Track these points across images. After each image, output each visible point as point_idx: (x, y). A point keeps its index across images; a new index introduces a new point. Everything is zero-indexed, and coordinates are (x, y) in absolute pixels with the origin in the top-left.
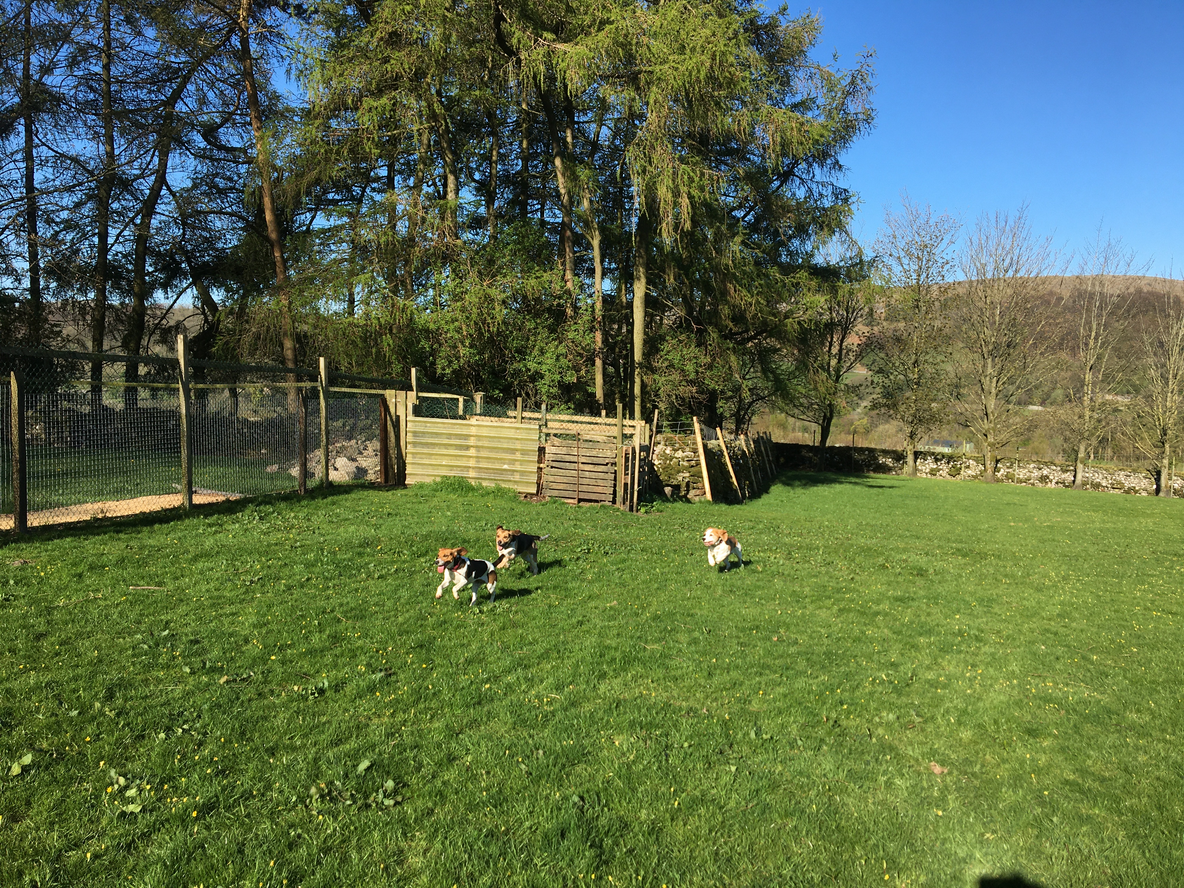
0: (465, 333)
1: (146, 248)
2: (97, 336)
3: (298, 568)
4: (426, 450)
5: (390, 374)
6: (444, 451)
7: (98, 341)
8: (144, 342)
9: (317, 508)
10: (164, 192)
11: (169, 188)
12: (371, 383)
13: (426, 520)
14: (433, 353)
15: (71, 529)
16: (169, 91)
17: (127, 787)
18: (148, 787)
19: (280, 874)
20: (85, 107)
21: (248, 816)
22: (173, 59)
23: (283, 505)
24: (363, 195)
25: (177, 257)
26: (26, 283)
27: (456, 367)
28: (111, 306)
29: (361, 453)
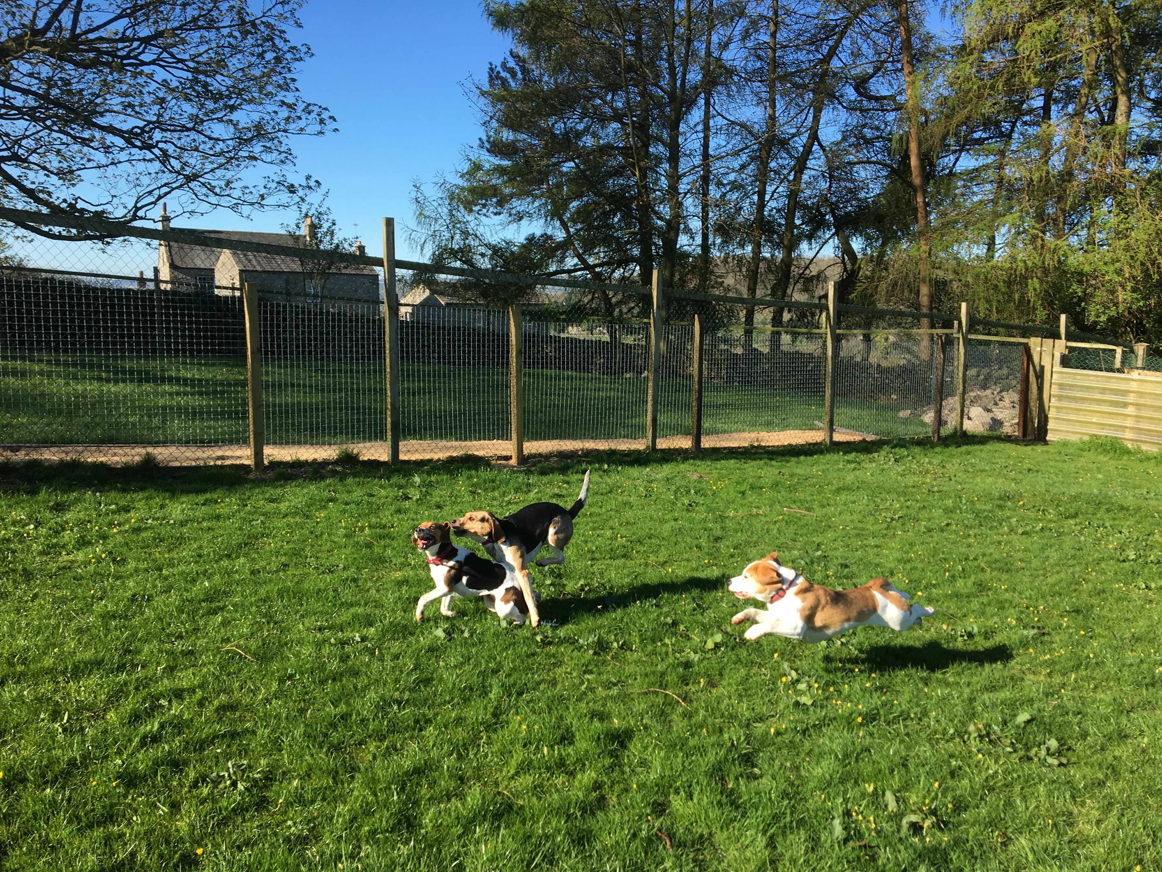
0: (1127, 275)
1: (796, 202)
2: (752, 286)
3: (937, 513)
4: (1073, 405)
5: (1033, 321)
6: (1096, 408)
7: (752, 290)
8: (789, 291)
9: (951, 456)
10: (816, 147)
11: (820, 144)
12: (1010, 330)
13: (1072, 480)
14: (1086, 297)
15: (733, 453)
16: (825, 50)
17: (798, 681)
18: (816, 685)
19: (946, 797)
20: (751, 76)
21: (907, 734)
22: (832, 16)
23: (917, 450)
24: (1012, 131)
25: (822, 210)
26: (699, 240)
27: (1113, 313)
28: (765, 259)
29: (996, 404)
